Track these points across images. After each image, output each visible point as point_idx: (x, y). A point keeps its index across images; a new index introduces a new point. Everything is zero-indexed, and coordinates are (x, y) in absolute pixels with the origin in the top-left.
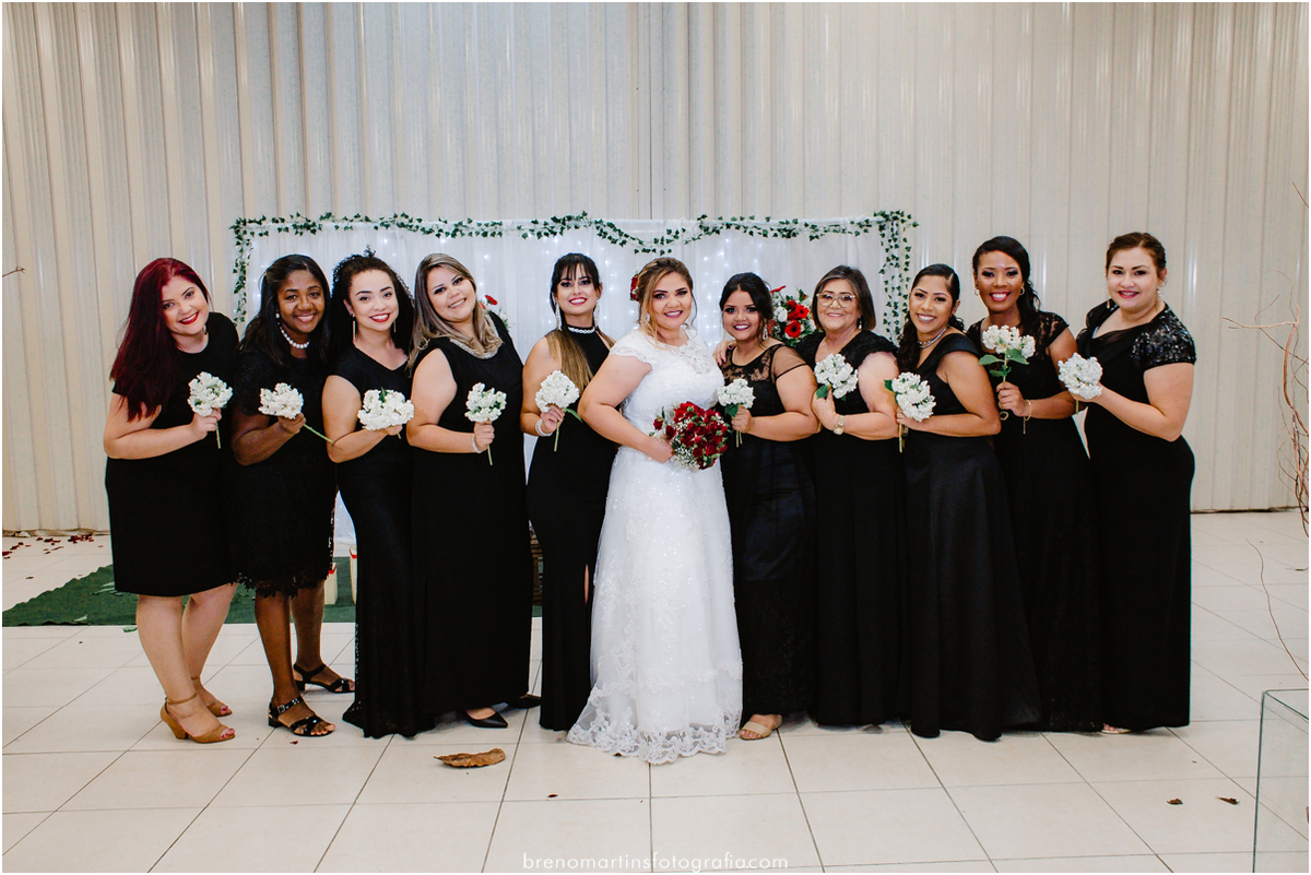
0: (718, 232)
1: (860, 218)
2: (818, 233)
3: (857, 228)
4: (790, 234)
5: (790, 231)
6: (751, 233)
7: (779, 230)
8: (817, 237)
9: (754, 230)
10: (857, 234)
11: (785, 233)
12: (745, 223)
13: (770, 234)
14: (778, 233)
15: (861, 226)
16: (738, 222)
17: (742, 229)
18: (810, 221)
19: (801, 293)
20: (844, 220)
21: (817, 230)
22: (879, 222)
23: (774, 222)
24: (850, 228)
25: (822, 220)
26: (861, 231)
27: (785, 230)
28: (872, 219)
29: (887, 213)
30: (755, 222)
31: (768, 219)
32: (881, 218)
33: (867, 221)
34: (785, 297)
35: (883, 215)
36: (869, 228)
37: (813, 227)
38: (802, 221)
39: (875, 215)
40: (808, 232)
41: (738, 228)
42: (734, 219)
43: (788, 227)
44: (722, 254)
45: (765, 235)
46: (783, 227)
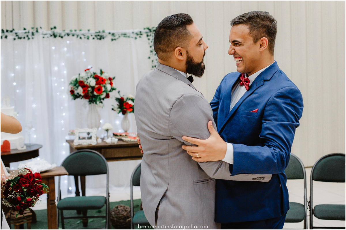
0: (62, 37)
1: (137, 30)
2: (116, 38)
3: (135, 36)
4: (101, 38)
5: (101, 36)
6: (81, 38)
7: (96, 36)
8: (115, 39)
9: (83, 37)
10: (136, 38)
11: (99, 37)
12: (78, 32)
13: (91, 38)
14: (95, 37)
15: (137, 34)
16: (73, 32)
17: (76, 36)
18: (112, 32)
19: (101, 71)
20: (128, 31)
21: (115, 36)
22: (147, 33)
23: (93, 32)
24: (132, 35)
25: (118, 31)
26: (138, 37)
27: (99, 36)
28: (143, 31)
29: (150, 28)
30: (82, 32)
31: (89, 30)
32: (148, 31)
33: (140, 32)
34: (92, 73)
35: (148, 29)
36: (141, 36)
37: (113, 34)
38: (107, 31)
39: (144, 29)
40: (110, 37)
41: (73, 35)
42: (71, 31)
43: (100, 34)
44: (65, 49)
45: (88, 39)
46: (98, 34)
